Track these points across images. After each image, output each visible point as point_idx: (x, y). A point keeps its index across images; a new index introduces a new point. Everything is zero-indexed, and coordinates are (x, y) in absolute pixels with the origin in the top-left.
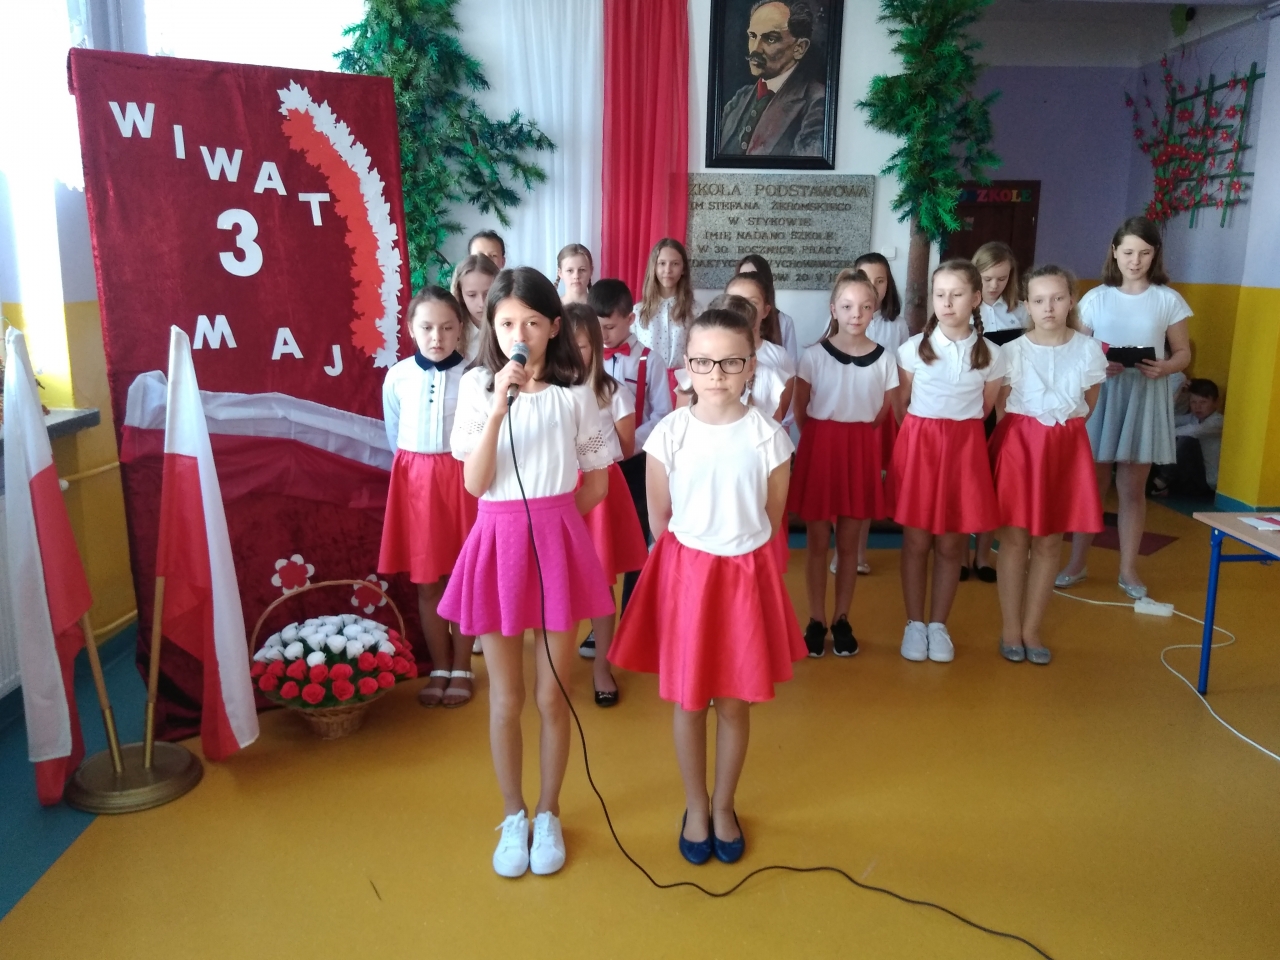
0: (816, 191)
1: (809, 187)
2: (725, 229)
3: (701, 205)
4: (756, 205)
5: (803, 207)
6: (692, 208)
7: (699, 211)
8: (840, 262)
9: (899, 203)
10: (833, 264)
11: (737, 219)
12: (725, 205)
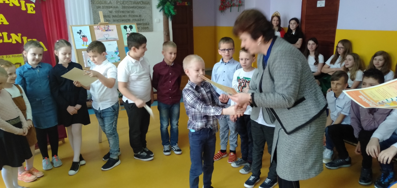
0: (135, 3)
1: (132, 2)
2: (109, 14)
3: (100, 7)
4: (117, 7)
5: (131, 7)
6: (97, 8)
7: (99, 9)
8: (144, 23)
9: (159, 6)
10: (142, 24)
11: (112, 11)
12: (107, 7)
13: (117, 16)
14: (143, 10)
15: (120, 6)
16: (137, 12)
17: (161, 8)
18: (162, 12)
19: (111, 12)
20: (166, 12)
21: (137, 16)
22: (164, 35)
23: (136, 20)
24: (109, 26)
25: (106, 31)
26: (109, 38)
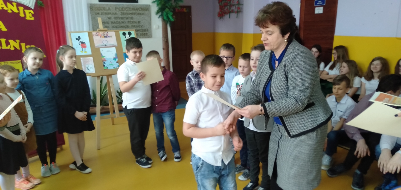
0: (133, 9)
1: (131, 8)
2: (107, 21)
3: (98, 14)
4: (116, 14)
5: (130, 14)
6: (96, 15)
7: (98, 15)
8: (143, 30)
9: (158, 13)
10: (141, 31)
11: (111, 17)
12: (106, 14)
13: (116, 22)
14: (142, 16)
15: (119, 13)
16: (136, 18)
17: (160, 14)
18: (161, 19)
19: (109, 18)
20: (165, 18)
21: (136, 22)
22: (163, 41)
23: (134, 26)
24: (108, 33)
25: (105, 37)
26: (108, 44)
